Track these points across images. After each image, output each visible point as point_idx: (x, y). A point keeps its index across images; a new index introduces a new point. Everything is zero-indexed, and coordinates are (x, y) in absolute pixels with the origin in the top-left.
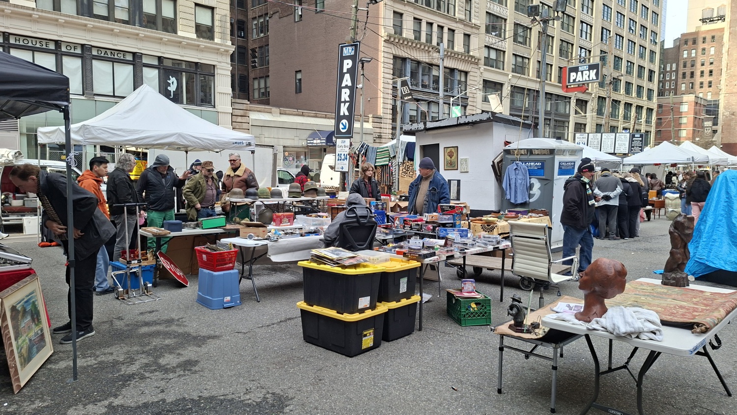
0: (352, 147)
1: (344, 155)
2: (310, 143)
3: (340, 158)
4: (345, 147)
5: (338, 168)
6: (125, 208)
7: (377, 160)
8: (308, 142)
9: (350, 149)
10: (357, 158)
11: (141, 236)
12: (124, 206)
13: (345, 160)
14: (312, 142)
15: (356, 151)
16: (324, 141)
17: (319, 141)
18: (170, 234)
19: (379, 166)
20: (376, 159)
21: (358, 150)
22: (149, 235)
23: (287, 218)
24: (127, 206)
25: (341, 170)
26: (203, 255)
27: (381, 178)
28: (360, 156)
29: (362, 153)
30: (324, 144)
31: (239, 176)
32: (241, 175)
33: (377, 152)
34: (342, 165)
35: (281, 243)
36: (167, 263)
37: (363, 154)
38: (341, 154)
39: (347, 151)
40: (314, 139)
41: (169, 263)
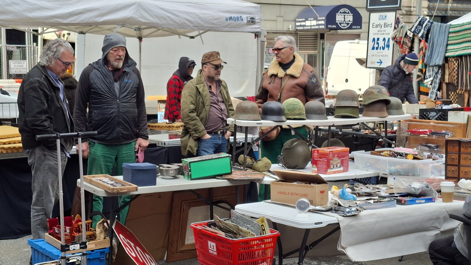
0: (400, 26)
1: (384, 39)
2: (300, 26)
3: (376, 46)
4: (386, 25)
5: (372, 63)
6: (58, 141)
7: (449, 47)
8: (298, 24)
9: (395, 28)
10: (409, 44)
11: (86, 193)
12: (56, 138)
13: (386, 49)
14: (303, 24)
15: (409, 32)
16: (323, 22)
17: (314, 23)
18: (137, 190)
19: (453, 57)
20: (447, 45)
21: (413, 30)
22: (100, 192)
23: (339, 157)
24: (61, 137)
25: (378, 65)
26: (209, 243)
27: (458, 78)
28: (416, 41)
29: (420, 35)
30: (323, 27)
31: (293, 77)
32: (297, 75)
33: (449, 33)
34: (381, 58)
35: (364, 221)
36: (131, 246)
37: (422, 36)
38: (378, 39)
39: (390, 32)
40: (307, 20)
41: (132, 244)
